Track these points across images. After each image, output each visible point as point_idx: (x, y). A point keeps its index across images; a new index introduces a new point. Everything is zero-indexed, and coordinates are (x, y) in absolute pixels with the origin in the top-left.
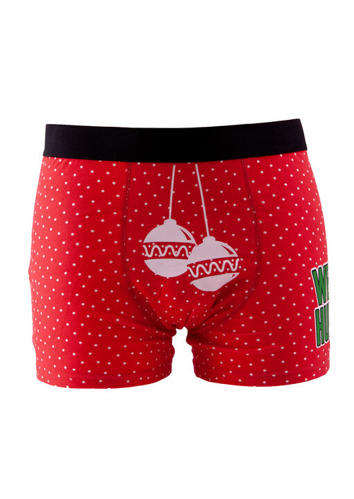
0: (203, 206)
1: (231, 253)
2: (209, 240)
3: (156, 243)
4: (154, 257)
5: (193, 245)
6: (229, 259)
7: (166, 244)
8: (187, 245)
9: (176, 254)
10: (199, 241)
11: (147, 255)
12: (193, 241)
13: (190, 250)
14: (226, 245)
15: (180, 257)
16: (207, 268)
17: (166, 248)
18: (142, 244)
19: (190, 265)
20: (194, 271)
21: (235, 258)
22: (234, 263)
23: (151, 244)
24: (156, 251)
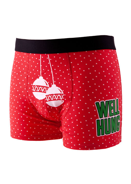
0: (52, 72)
1: (61, 92)
2: (54, 86)
3: (37, 86)
4: (36, 91)
5: (48, 88)
6: (60, 94)
7: (40, 86)
8: (46, 87)
9: (43, 90)
10: (50, 86)
11: (33, 90)
12: (48, 86)
13: (47, 89)
14: (59, 88)
15: (44, 92)
16: (52, 97)
17: (40, 88)
18: (32, 85)
19: (46, 96)
20: (48, 98)
21: (62, 94)
22: (62, 96)
23: (35, 86)
24: (36, 89)
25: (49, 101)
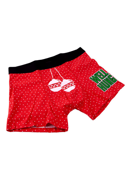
0: (60, 74)
1: (71, 81)
2: (64, 80)
3: (52, 85)
4: (52, 88)
5: (61, 82)
6: (71, 82)
7: (54, 84)
8: (59, 83)
9: (57, 86)
10: (62, 81)
11: (50, 88)
12: (61, 81)
13: (61, 84)
14: (69, 80)
15: (59, 86)
16: (67, 86)
17: (55, 85)
18: (48, 86)
19: (62, 87)
20: (64, 88)
21: (72, 82)
22: (73, 83)
23: (50, 85)
24: (52, 86)
25: (65, 89)
